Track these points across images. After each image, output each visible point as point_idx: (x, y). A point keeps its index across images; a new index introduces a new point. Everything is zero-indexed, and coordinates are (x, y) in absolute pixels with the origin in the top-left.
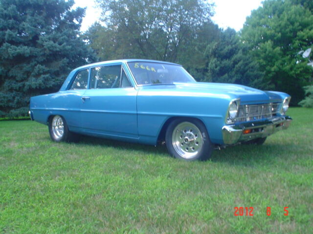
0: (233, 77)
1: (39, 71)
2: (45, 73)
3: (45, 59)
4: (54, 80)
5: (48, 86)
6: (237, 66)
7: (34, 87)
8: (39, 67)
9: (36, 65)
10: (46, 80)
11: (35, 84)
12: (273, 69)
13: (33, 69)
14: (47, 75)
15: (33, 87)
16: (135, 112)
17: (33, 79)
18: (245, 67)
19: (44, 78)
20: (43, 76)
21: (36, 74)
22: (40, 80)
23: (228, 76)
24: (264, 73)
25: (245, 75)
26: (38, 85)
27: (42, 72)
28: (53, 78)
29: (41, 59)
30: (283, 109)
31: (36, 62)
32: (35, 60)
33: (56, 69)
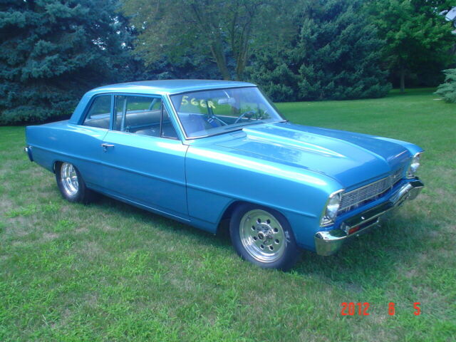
0: (338, 49)
1: (42, 50)
2: (50, 53)
3: (49, 29)
4: (65, 63)
5: (57, 73)
6: (344, 32)
7: (36, 75)
8: (41, 45)
9: (36, 40)
10: (54, 63)
11: (38, 72)
12: (397, 35)
13: (33, 48)
14: (55, 57)
15: (34, 76)
16: (184, 183)
17: (35, 62)
18: (356, 32)
19: (49, 61)
20: (48, 58)
21: (38, 56)
22: (44, 66)
23: (331, 47)
24: (385, 41)
25: (355, 46)
26: (41, 73)
27: (46, 52)
28: (64, 60)
29: (43, 30)
30: (411, 168)
31: (36, 36)
32: (36, 33)
33: (68, 46)
